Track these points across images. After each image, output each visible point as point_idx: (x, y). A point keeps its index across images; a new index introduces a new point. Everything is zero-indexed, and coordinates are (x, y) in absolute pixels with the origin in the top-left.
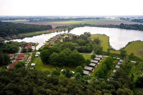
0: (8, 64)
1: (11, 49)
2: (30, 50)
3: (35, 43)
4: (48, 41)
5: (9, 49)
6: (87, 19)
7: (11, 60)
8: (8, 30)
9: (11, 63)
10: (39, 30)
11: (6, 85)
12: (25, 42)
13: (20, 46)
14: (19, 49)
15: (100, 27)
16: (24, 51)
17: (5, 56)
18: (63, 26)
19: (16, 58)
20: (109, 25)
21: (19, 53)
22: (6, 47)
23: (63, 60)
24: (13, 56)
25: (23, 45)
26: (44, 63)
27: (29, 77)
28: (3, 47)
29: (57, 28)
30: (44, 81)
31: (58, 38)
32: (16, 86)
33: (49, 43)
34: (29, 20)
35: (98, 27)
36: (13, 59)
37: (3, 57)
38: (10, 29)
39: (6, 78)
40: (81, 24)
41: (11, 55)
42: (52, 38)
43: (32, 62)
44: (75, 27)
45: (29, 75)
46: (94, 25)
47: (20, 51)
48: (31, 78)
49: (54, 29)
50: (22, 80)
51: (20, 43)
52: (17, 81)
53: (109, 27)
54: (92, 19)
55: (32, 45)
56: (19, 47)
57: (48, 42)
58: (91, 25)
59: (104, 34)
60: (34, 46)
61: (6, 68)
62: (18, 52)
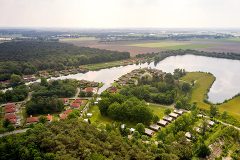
0: (61, 111)
1: (67, 91)
2: (90, 95)
3: (98, 83)
4: (117, 80)
5: (64, 91)
6: (198, 36)
7: (65, 106)
8: (66, 60)
9: (65, 110)
10: (109, 60)
11: (56, 135)
12: (87, 81)
13: (79, 86)
14: (77, 91)
15: (213, 57)
16: (82, 95)
17: (58, 101)
18: (148, 54)
19: (71, 104)
20: (230, 54)
21: (76, 98)
22: (62, 88)
23: (124, 114)
24: (69, 101)
25: (82, 85)
26: (102, 115)
27: (79, 130)
28: (57, 88)
29: (139, 56)
30: (91, 136)
31: (134, 76)
32: (65, 137)
33: (117, 84)
34: (99, 39)
35: (209, 56)
36: (67, 105)
37: (56, 102)
38: (69, 58)
39: (57, 128)
40: (180, 50)
41: (66, 99)
42: (124, 76)
43: (89, 112)
44: (169, 56)
45: (80, 128)
46: (202, 52)
47: (78, 94)
48: (81, 130)
49: (133, 58)
50: (72, 132)
51: (80, 81)
52: (67, 133)
53: (228, 58)
54: (207, 39)
55: (94, 87)
56: (78, 88)
57: (117, 82)
58: (197, 52)
59: (209, 73)
60: (97, 88)
61: (59, 116)
62: (74, 96)
